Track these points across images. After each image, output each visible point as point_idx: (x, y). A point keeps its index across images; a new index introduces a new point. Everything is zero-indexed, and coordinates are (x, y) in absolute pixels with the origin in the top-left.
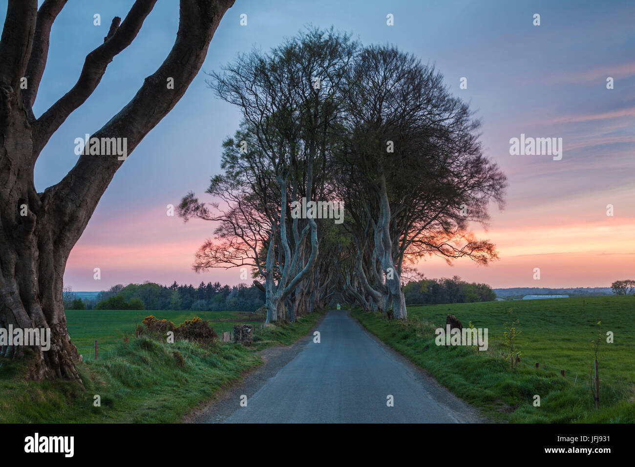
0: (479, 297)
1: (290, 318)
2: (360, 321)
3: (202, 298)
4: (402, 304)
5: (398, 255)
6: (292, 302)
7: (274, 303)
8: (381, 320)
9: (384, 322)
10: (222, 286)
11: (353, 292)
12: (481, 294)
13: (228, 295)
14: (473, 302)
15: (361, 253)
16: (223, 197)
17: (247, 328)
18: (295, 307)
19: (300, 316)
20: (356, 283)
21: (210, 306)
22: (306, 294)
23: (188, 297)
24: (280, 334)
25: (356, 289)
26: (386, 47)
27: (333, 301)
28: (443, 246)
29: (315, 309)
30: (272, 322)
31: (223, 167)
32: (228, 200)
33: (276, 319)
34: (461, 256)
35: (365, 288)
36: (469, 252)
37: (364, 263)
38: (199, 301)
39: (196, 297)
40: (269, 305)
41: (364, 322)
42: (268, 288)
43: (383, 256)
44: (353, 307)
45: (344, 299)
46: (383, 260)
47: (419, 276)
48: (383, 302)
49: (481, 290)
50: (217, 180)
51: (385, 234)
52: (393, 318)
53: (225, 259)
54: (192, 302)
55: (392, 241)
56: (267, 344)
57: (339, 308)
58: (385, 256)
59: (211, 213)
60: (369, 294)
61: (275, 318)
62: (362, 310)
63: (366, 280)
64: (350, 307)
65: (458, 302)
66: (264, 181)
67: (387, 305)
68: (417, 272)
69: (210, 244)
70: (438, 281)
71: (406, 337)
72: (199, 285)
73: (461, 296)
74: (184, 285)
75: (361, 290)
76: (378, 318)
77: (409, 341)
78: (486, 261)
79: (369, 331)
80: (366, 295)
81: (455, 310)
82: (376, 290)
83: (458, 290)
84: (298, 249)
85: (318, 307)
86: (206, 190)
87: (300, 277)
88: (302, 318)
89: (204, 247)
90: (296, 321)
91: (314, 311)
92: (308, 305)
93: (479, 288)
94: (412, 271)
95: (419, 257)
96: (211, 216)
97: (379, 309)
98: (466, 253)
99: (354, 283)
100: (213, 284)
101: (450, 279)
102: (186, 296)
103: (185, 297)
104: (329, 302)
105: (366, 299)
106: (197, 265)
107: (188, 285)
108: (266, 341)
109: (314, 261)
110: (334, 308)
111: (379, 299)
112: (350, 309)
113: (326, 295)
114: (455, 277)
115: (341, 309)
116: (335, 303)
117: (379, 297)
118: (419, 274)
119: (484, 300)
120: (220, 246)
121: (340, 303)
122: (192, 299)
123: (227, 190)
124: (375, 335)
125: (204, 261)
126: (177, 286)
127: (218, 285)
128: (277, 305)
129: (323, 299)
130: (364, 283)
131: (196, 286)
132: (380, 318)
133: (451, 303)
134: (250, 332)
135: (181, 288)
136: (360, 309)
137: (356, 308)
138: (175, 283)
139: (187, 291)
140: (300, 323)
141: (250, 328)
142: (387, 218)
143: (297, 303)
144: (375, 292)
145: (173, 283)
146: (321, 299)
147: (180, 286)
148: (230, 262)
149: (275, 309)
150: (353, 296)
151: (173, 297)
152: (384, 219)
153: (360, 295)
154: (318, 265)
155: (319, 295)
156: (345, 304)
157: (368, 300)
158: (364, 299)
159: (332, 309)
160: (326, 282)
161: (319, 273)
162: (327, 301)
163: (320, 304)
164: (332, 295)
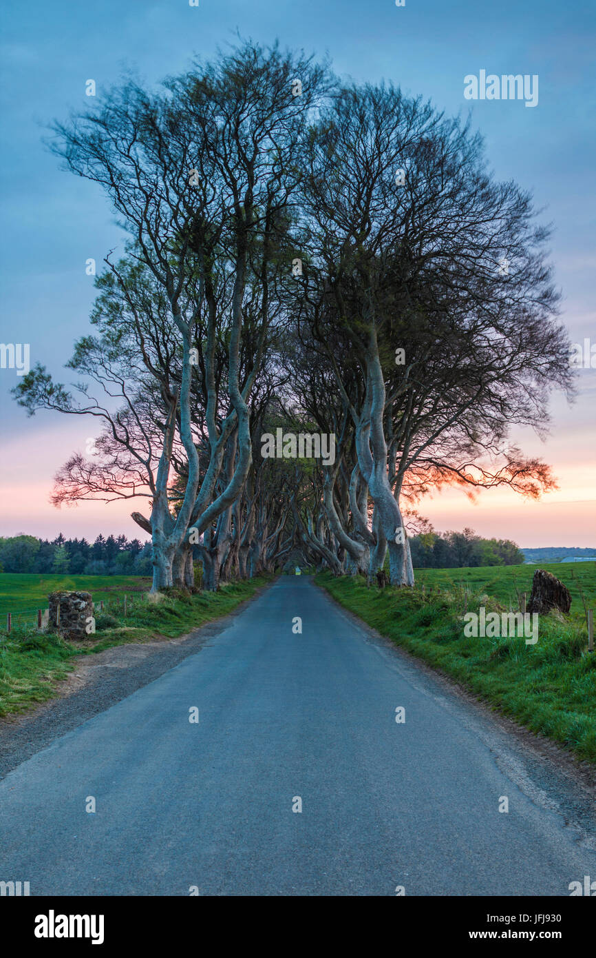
0: (500, 559)
1: (208, 583)
2: (329, 591)
3: (99, 558)
4: (405, 559)
5: (393, 479)
6: (212, 557)
7: (167, 553)
8: (364, 588)
9: (372, 591)
10: (129, 541)
11: (319, 546)
12: (503, 555)
13: (138, 553)
14: (492, 565)
15: (331, 479)
16: (94, 374)
17: (78, 600)
18: (216, 565)
19: (229, 581)
20: (322, 531)
21: (111, 570)
22: (242, 547)
23: (78, 556)
24: (167, 614)
25: (323, 542)
26: (379, 88)
27: (289, 563)
28: (466, 468)
29: (258, 573)
30: (162, 589)
31: (95, 320)
32: (103, 380)
33: (171, 584)
34: (496, 485)
35: (338, 537)
36: (509, 477)
37: (335, 498)
38: (95, 563)
39: (91, 556)
40: (156, 557)
41: (336, 593)
42: (156, 525)
43: (371, 472)
44: (318, 570)
45: (305, 560)
46: (372, 479)
47: (421, 522)
48: (367, 558)
49: (504, 549)
50: (86, 346)
51: (375, 431)
52: (389, 585)
53: (105, 486)
54: (85, 564)
55: (388, 444)
56: (123, 634)
57: (298, 573)
58: (376, 470)
59: (74, 400)
60: (344, 546)
61: (169, 581)
62: (332, 575)
63: (339, 524)
64: (314, 571)
65: (470, 566)
66: (165, 346)
67: (375, 564)
68: (418, 516)
69: (80, 460)
70: (442, 535)
71: (426, 622)
72: (96, 539)
73: (475, 557)
74: (73, 539)
75: (330, 543)
76: (360, 585)
77: (437, 631)
78: (537, 493)
79: (343, 606)
80: (338, 549)
81: (478, 575)
82: (356, 539)
83: (470, 548)
84: (215, 455)
85: (265, 570)
86: (66, 362)
87: (217, 507)
88: (231, 585)
89: (70, 466)
90: (219, 589)
91: (258, 575)
92: (245, 564)
93: (501, 547)
94: (410, 515)
95: (421, 493)
96: (74, 406)
97: (360, 571)
98: (503, 480)
99: (320, 531)
100: (116, 537)
101: (459, 534)
102: (77, 554)
103: (75, 556)
104: (284, 564)
105: (338, 557)
106: (57, 495)
107: (80, 539)
108: (126, 629)
109: (244, 475)
110: (290, 573)
111: (361, 555)
112: (314, 574)
113: (276, 551)
114: (467, 531)
115: (301, 574)
116: (293, 566)
117: (361, 551)
118: (420, 519)
119: (508, 564)
120: (97, 464)
121: (300, 566)
122: (85, 559)
123: (102, 364)
124: (356, 615)
125: (70, 489)
126: (63, 540)
127: (123, 540)
128: (172, 557)
129: (272, 557)
130: (336, 528)
131: (91, 542)
132: (363, 586)
133: (461, 566)
134: (84, 609)
135: (69, 543)
136: (329, 573)
137: (323, 571)
138: (61, 536)
139: (76, 547)
140: (226, 593)
141: (84, 599)
142: (378, 401)
143: (220, 558)
144: (354, 543)
145: (58, 536)
146: (269, 559)
147: (67, 540)
148: (114, 491)
149: (168, 564)
150: (319, 553)
151: (58, 556)
152: (374, 404)
153: (329, 550)
154: (264, 505)
155: (265, 551)
156: (307, 567)
157: (341, 558)
158: (336, 556)
159: (288, 574)
160: (277, 531)
161: (265, 517)
162: (280, 563)
163: (267, 566)
164: (287, 552)
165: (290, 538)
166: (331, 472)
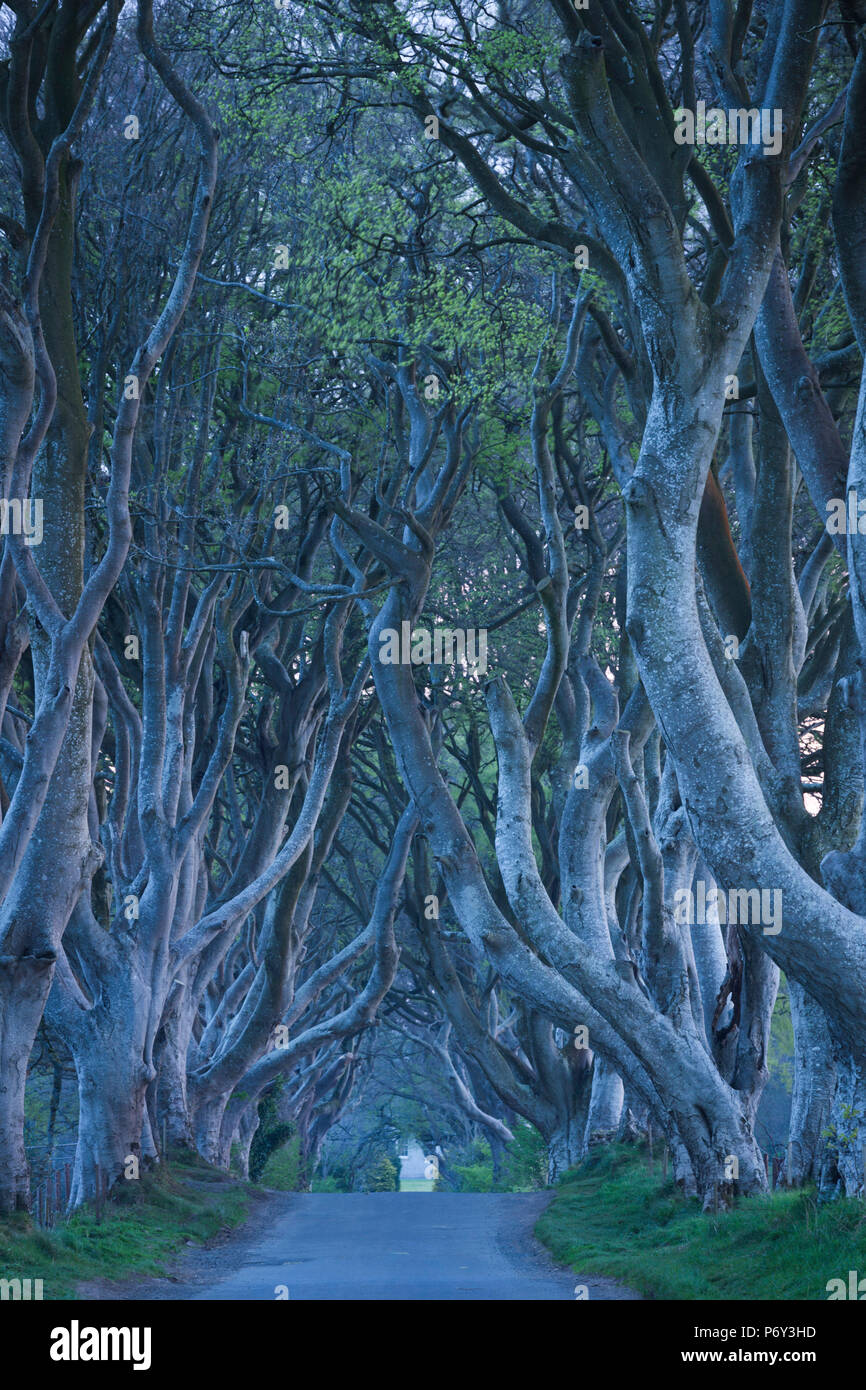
27: (354, 1118)
44: (563, 1159)
62: (673, 1187)
80: (716, 1012)
85: (182, 1152)
104: (324, 1123)
105: (720, 1063)
110: (365, 1176)
113: (266, 1021)
116: (384, 1136)
121: (428, 1141)
129: (233, 1064)
137: (593, 1165)
146: (216, 1074)
150: (571, 1030)
153: (650, 1006)
154: (174, 678)
155: (187, 1016)
156: (481, 1143)
157: (740, 1068)
158: (700, 1052)
159: (346, 1188)
160: (275, 864)
161: (185, 772)
162: (292, 1107)
163: (200, 1128)
164: (344, 1035)
165: (367, 935)
166: (686, 374)
